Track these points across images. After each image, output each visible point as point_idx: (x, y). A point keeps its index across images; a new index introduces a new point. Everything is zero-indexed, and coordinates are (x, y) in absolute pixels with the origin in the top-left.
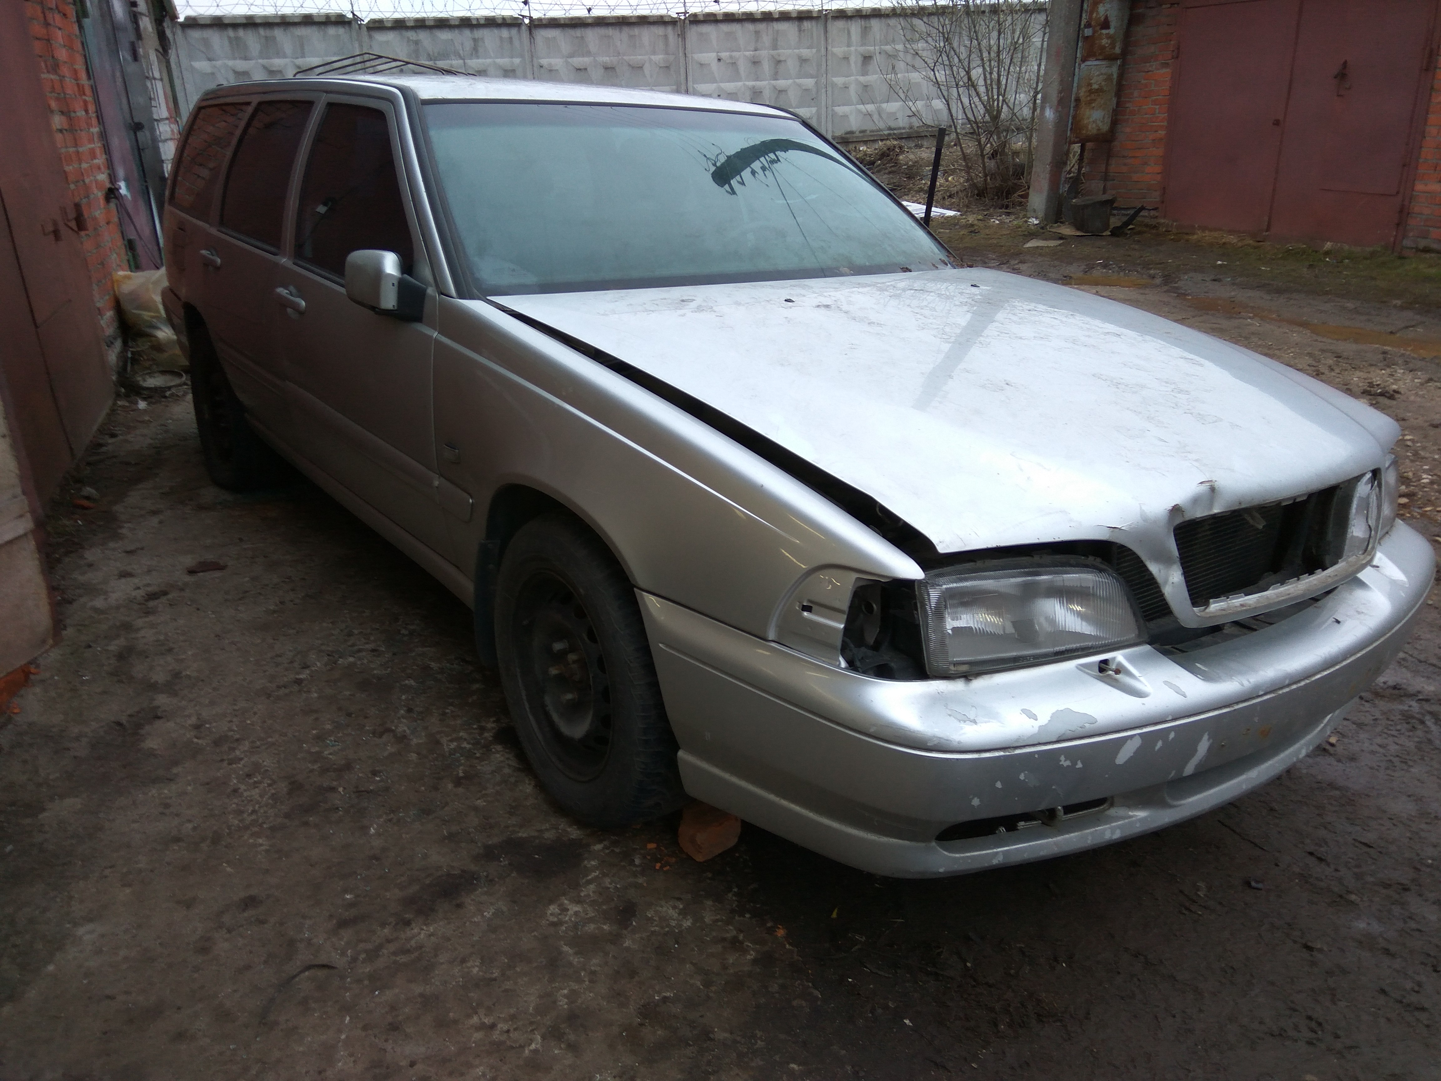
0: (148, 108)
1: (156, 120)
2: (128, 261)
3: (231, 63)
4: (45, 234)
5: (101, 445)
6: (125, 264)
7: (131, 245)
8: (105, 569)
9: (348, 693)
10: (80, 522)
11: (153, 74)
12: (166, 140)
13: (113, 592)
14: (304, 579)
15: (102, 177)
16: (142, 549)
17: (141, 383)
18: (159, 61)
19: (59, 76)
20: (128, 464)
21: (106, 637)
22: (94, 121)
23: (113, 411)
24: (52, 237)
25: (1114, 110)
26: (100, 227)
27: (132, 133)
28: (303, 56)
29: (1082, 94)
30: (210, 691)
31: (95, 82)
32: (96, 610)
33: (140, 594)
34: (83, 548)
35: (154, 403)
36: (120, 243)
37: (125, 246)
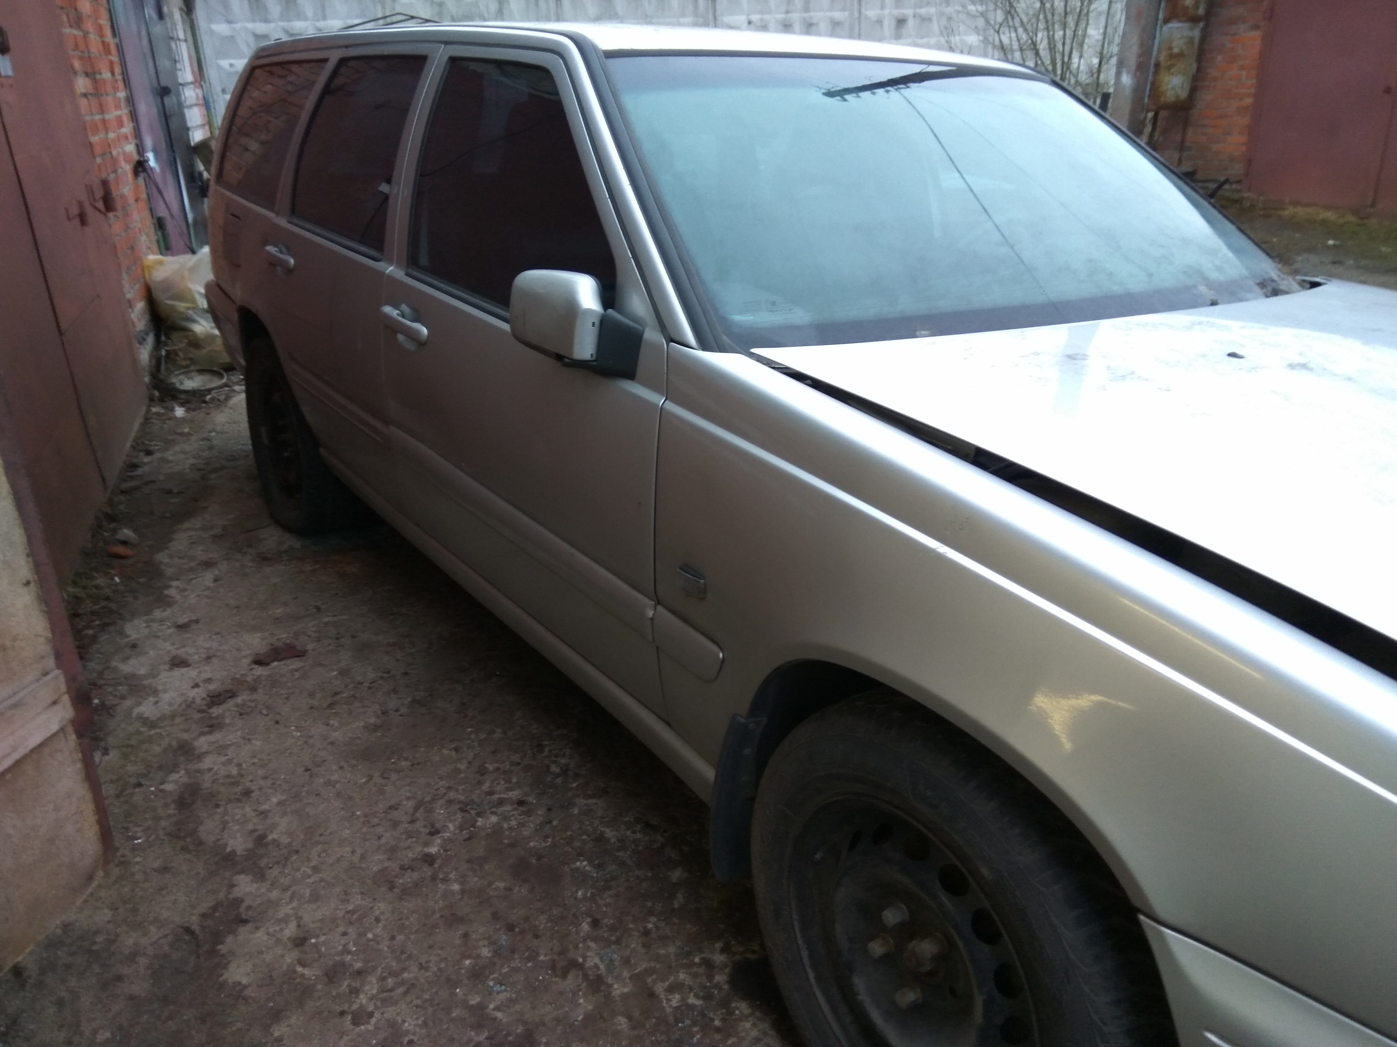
0: (173, 72)
1: (181, 84)
2: (158, 241)
3: (250, 26)
4: (69, 219)
5: (135, 466)
6: (155, 247)
7: (160, 224)
8: (151, 652)
9: (501, 885)
10: (117, 579)
11: (177, 34)
12: (190, 106)
13: (165, 691)
14: (406, 674)
15: (130, 148)
16: (197, 621)
17: (178, 385)
18: (183, 21)
19: (83, 31)
20: (169, 492)
21: (160, 768)
22: (121, 84)
23: (147, 420)
24: (77, 221)
25: (1193, 76)
26: (129, 205)
27: (159, 99)
28: (325, 18)
29: (1162, 58)
30: (310, 872)
31: (120, 41)
32: (145, 721)
33: (198, 694)
34: (121, 617)
35: (194, 410)
36: (150, 223)
37: (154, 225)
